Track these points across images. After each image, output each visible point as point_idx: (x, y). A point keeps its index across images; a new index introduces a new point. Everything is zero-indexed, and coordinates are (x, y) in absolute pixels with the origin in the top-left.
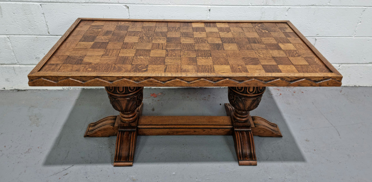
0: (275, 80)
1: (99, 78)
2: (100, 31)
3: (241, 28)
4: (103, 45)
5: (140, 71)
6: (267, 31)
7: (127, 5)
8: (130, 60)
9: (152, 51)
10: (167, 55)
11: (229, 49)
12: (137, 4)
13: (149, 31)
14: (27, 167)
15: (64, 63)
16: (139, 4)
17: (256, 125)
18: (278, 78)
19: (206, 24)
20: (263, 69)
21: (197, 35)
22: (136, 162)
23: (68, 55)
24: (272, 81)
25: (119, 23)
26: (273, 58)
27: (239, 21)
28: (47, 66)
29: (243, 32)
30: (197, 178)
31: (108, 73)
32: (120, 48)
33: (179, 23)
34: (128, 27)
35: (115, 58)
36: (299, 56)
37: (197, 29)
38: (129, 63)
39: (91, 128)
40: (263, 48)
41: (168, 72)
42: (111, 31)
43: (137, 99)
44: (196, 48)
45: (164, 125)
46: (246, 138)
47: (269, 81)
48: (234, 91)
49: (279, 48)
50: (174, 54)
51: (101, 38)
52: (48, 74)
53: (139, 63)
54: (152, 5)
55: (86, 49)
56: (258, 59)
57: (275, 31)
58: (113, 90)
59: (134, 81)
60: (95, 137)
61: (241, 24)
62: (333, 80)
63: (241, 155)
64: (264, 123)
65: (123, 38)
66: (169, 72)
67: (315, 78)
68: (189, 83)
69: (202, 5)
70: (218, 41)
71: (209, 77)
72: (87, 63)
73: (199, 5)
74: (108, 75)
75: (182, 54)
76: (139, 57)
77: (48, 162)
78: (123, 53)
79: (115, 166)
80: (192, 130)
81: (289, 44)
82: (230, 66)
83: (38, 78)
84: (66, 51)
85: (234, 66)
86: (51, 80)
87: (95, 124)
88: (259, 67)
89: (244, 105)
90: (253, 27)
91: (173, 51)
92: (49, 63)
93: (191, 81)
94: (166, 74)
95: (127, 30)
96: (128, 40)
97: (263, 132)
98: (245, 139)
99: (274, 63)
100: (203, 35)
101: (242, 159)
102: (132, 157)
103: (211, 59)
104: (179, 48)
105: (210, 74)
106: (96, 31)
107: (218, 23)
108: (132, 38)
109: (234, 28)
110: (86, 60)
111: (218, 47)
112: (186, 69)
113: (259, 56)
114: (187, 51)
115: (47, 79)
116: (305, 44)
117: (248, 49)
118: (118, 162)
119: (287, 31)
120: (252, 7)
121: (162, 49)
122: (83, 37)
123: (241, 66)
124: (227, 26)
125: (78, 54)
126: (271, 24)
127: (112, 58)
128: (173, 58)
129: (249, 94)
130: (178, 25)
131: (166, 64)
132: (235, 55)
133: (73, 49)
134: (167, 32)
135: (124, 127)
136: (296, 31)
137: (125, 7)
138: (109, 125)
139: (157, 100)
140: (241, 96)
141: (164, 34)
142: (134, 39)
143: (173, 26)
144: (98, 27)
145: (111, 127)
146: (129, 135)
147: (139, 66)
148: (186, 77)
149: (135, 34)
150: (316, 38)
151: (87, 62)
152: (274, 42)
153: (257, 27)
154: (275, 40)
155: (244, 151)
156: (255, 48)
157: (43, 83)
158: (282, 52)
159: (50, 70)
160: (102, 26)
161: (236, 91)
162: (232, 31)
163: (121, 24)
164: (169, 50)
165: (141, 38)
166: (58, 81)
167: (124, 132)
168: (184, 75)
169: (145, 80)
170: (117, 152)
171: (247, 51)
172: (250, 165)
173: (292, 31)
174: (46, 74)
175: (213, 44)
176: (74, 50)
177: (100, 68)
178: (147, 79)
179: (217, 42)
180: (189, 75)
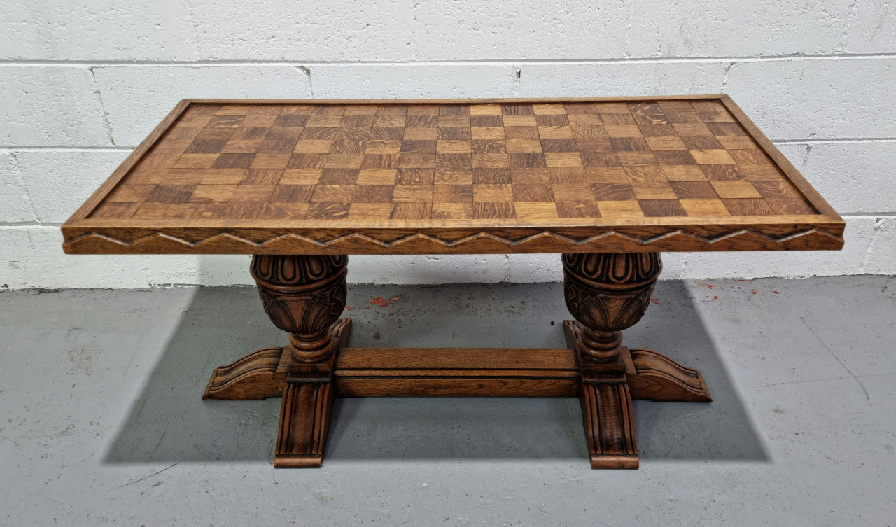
0: (669, 235)
1: (230, 233)
2: (236, 129)
3: (596, 117)
4: (242, 161)
5: (328, 216)
6: (666, 122)
7: (307, 65)
8: (308, 193)
9: (362, 173)
10: (399, 181)
11: (559, 166)
12: (330, 62)
13: (357, 126)
14: (63, 467)
15: (146, 201)
16: (335, 62)
17: (640, 371)
18: (674, 228)
19: (507, 107)
20: (640, 209)
21: (480, 133)
22: (330, 458)
23: (158, 182)
24: (662, 237)
25: (285, 109)
26: (672, 183)
27: (593, 100)
28: (105, 208)
29: (601, 124)
30: (482, 497)
31: (251, 220)
32: (285, 166)
33: (437, 108)
34: (307, 118)
35: (269, 189)
36: (739, 178)
37: (481, 121)
38: (303, 200)
39: (219, 379)
40: (646, 162)
41: (398, 218)
42: (263, 129)
43: (332, 300)
44: (475, 164)
45: (402, 369)
46: (612, 401)
47: (653, 237)
48: (577, 276)
49: (690, 161)
50: (417, 179)
51: (237, 145)
52: (108, 223)
53: (328, 199)
54: (370, 64)
55: (201, 169)
56: (630, 186)
57: (685, 122)
58: (270, 275)
59: (316, 240)
60: (229, 399)
61: (599, 107)
62: (821, 233)
63: (598, 443)
64: (661, 365)
65: (292, 142)
66: (401, 218)
67: (772, 228)
68: (450, 245)
69: (500, 61)
70: (533, 147)
71: (500, 230)
72: (201, 201)
73: (490, 61)
74: (252, 226)
75: (436, 179)
76: (328, 186)
77: (116, 455)
78: (291, 178)
79: (278, 466)
80: (474, 383)
81: (718, 151)
82: (557, 204)
83: (85, 234)
84: (153, 174)
85: (566, 202)
86: (117, 239)
87: (230, 369)
88: (631, 204)
89: (604, 312)
90: (628, 112)
91: (416, 172)
92: (111, 201)
93: (456, 240)
94: (394, 224)
95: (302, 126)
96: (303, 147)
97: (660, 387)
98: (609, 403)
99: (672, 196)
100: (497, 133)
101: (599, 452)
102: (321, 445)
103: (511, 189)
104: (430, 165)
105: (502, 222)
106: (227, 129)
107: (538, 106)
108: (316, 143)
109: (580, 115)
110: (200, 193)
111: (532, 160)
112: (444, 212)
113: (634, 179)
114: (450, 171)
115: (108, 236)
116: (759, 151)
117: (607, 164)
118: (285, 456)
119: (718, 120)
120: (632, 64)
121: (389, 167)
122: (193, 142)
123: (585, 203)
124: (560, 111)
125: (181, 181)
126: (678, 103)
127: (263, 190)
128: (415, 187)
129: (614, 283)
130: (433, 112)
131: (395, 201)
132: (571, 178)
133: (168, 171)
134: (405, 128)
135: (300, 374)
136: (741, 119)
137: (300, 71)
138: (263, 369)
139: (387, 314)
140: (596, 288)
141: (394, 134)
142: (320, 147)
143: (420, 115)
144: (231, 119)
145: (269, 372)
146: (311, 393)
147: (329, 205)
148: (442, 231)
149: (322, 133)
150: (810, 143)
151: (201, 199)
152: (678, 145)
153: (639, 111)
154: (682, 142)
155: (607, 433)
156: (626, 162)
157: (98, 245)
158: (696, 170)
159: (112, 216)
160: (241, 116)
161: (581, 276)
162: (572, 124)
163: (289, 112)
164: (405, 169)
165: (338, 144)
166: (131, 241)
167: (301, 384)
168: (437, 224)
169: (341, 236)
170: (282, 434)
171: (606, 169)
172: (621, 466)
173: (731, 120)
174: (105, 224)
175: (519, 155)
176: (171, 171)
177: (234, 212)
178: (347, 234)
179: (530, 150)
180: (451, 224)
